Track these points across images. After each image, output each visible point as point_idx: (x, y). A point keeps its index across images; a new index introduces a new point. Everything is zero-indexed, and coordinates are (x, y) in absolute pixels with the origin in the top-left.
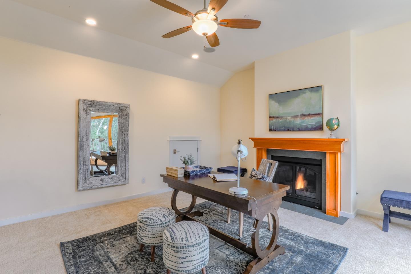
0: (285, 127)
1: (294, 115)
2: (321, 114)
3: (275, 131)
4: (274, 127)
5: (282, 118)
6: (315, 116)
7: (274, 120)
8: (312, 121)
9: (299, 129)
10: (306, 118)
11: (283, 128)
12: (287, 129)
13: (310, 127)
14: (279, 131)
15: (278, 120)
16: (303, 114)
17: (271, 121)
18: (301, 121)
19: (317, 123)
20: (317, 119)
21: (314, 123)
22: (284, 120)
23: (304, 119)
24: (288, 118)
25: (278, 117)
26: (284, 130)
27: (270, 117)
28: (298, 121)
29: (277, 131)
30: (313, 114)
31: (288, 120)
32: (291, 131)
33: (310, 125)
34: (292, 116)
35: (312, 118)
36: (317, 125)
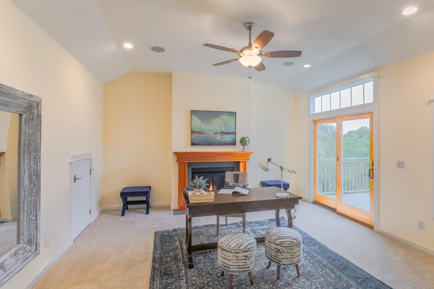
0: (206, 142)
1: (215, 132)
2: (235, 133)
3: (198, 145)
4: (196, 142)
5: (204, 133)
6: (231, 134)
7: (197, 135)
8: (229, 138)
9: (219, 144)
10: (225, 135)
11: (205, 143)
12: (209, 144)
13: (227, 142)
14: (201, 145)
15: (200, 135)
16: (222, 132)
17: (193, 136)
18: (220, 138)
19: (232, 139)
20: (232, 136)
21: (230, 140)
22: (206, 136)
23: (223, 136)
24: (210, 134)
25: (200, 133)
26: (206, 145)
27: (192, 132)
28: (218, 137)
29: (200, 145)
30: (230, 133)
31: (210, 136)
32: (212, 145)
33: (227, 141)
34: (213, 133)
35: (228, 136)
36: (232, 141)
